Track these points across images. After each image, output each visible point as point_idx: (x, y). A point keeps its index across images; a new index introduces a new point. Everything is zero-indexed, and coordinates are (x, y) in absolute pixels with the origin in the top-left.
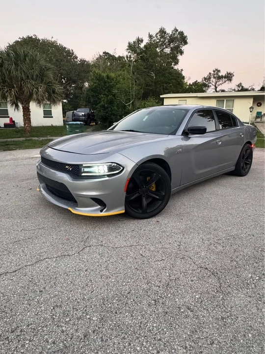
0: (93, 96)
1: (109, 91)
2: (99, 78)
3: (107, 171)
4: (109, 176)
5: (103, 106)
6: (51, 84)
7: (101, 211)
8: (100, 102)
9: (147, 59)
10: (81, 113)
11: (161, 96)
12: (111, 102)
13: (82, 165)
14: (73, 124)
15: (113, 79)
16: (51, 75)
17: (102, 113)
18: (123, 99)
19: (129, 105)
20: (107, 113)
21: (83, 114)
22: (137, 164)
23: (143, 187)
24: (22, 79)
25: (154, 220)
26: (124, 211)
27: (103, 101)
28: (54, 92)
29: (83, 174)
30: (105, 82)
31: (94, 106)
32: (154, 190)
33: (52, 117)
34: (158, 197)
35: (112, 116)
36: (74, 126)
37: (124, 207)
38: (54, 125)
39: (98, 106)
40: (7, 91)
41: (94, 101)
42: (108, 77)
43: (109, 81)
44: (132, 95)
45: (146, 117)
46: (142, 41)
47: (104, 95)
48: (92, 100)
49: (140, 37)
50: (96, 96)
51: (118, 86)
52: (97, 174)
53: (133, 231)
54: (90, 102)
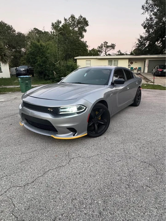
0: (32, 58)
1: (43, 54)
2: (35, 46)
3: (76, 110)
4: (78, 113)
5: (39, 65)
6: (2, 50)
7: (74, 135)
8: (37, 62)
9: (65, 35)
10: (22, 69)
11: (75, 58)
12: (45, 62)
14: (24, 77)
15: (44, 47)
16: (2, 43)
17: (39, 69)
18: (52, 60)
19: (57, 64)
20: (42, 69)
21: (24, 69)
22: (93, 105)
23: (95, 118)
25: (102, 137)
26: (87, 134)
27: (39, 61)
28: (5, 55)
29: (61, 113)
30: (39, 49)
31: (33, 64)
32: (100, 119)
33: (2, 72)
34: (103, 123)
35: (46, 71)
36: (24, 79)
37: (86, 132)
38: (4, 77)
39: (36, 64)
41: (33, 61)
42: (41, 45)
43: (42, 48)
44: (59, 58)
45: (86, 74)
46: (61, 22)
47: (39, 57)
48: (31, 60)
49: (59, 20)
50: (34, 58)
51: (49, 51)
53: (94, 145)
54: (30, 62)
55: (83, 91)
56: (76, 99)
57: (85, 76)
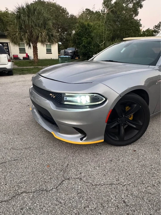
0: (78, 39)
1: (89, 35)
2: (83, 26)
3: (89, 101)
4: (91, 106)
5: (84, 46)
6: (50, 30)
7: (81, 139)
8: (82, 43)
9: (116, 12)
10: (70, 50)
11: (124, 39)
12: (89, 43)
13: (64, 94)
14: (63, 57)
15: (91, 27)
16: (51, 24)
17: (83, 51)
18: (97, 40)
19: (102, 45)
20: (86, 50)
21: (71, 51)
22: (120, 95)
23: (122, 116)
24: (32, 27)
25: (130, 148)
26: (103, 140)
27: (84, 42)
28: (52, 35)
29: (66, 103)
30: (86, 29)
31: (78, 46)
32: (131, 119)
33: (52, 53)
34: (135, 126)
35: (90, 53)
36: (64, 59)
37: (103, 137)
38: (52, 58)
39: (81, 46)
40: (23, 35)
41: (78, 42)
42: (88, 25)
43: (89, 28)
44: (105, 38)
45: (124, 49)
47: (85, 38)
48: (77, 42)
50: (80, 39)
51: (95, 31)
52: (79, 104)
53: (111, 161)
54: (76, 43)
55: (107, 72)
56: (91, 84)
57: (122, 51)
